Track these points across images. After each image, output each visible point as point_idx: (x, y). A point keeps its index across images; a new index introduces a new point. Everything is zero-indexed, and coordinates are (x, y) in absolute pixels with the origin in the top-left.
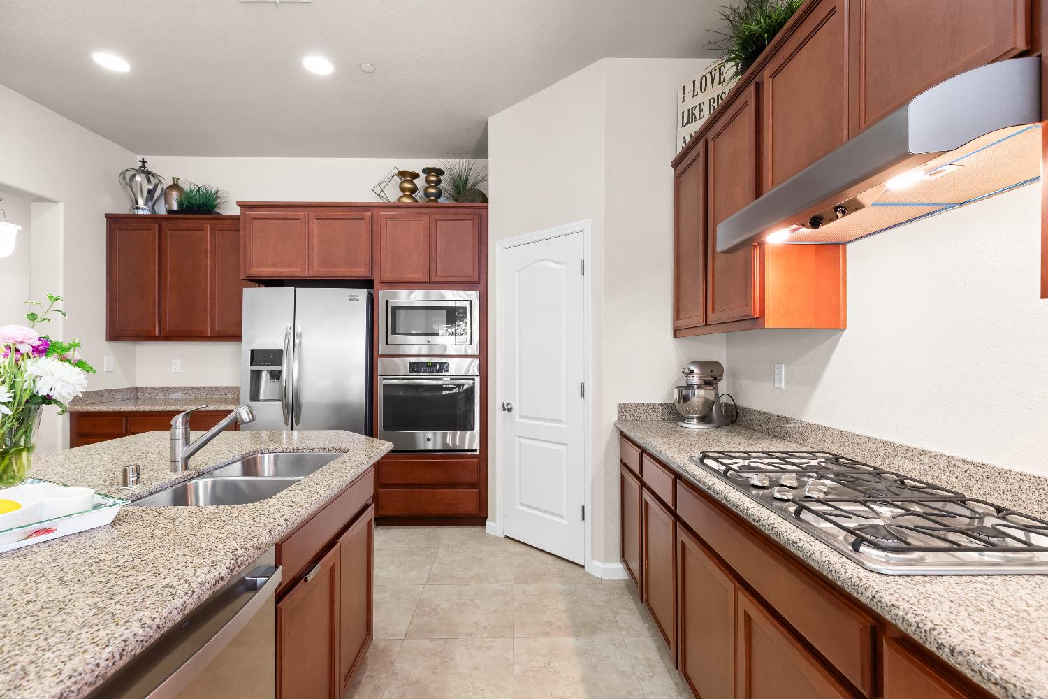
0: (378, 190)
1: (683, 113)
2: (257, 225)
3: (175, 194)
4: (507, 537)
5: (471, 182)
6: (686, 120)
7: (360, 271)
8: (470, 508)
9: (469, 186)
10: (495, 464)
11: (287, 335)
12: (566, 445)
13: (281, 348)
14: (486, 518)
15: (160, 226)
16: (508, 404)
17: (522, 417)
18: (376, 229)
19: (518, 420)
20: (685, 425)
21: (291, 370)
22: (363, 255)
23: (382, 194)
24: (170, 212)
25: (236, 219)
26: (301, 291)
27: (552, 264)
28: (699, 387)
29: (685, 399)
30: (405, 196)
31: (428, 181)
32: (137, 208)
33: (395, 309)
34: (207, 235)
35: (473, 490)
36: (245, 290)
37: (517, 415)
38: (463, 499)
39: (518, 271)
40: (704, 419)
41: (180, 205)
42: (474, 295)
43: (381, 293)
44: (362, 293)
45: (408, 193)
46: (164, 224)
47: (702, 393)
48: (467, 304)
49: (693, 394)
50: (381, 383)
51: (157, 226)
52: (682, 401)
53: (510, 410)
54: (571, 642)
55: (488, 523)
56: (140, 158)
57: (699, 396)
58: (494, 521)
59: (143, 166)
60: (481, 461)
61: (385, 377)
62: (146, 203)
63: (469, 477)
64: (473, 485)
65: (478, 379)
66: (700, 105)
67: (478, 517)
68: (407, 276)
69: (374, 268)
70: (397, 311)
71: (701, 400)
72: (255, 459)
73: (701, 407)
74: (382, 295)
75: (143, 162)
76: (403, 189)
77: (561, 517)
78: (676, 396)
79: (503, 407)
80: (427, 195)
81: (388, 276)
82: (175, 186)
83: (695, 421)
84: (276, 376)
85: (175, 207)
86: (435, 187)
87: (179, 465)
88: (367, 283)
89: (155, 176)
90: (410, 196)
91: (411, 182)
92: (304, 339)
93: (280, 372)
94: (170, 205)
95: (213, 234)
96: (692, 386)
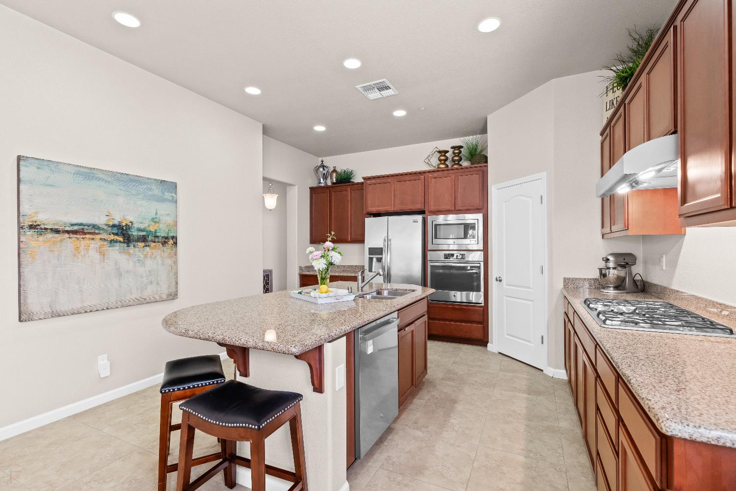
0: (427, 161)
1: (607, 103)
2: (370, 187)
3: (334, 175)
4: (500, 353)
5: (478, 151)
6: (608, 107)
7: (419, 206)
8: (478, 335)
9: (477, 153)
10: (492, 310)
11: (385, 240)
12: (532, 301)
13: (382, 246)
14: (488, 342)
15: (330, 191)
16: (499, 278)
17: (507, 285)
18: (426, 184)
19: (505, 286)
20: (604, 291)
21: (386, 258)
22: (420, 199)
23: (429, 162)
24: (333, 183)
25: (362, 183)
26: (391, 218)
27: (525, 198)
28: (614, 268)
29: (604, 276)
30: (441, 164)
31: (454, 153)
32: (320, 183)
33: (436, 225)
34: (349, 193)
35: (480, 325)
36: (366, 219)
37: (505, 285)
38: (475, 330)
39: (505, 202)
40: (617, 288)
41: (336, 180)
42: (480, 216)
43: (429, 217)
44: (419, 218)
45: (442, 162)
46: (331, 189)
47: (616, 272)
48: (476, 221)
49: (609, 272)
50: (430, 264)
51: (328, 190)
52: (602, 277)
53: (500, 281)
54: (526, 396)
55: (488, 344)
56: (320, 159)
57: (613, 274)
58: (492, 343)
59: (322, 163)
60: (485, 310)
61: (432, 261)
62: (323, 181)
63: (477, 317)
64: (479, 323)
65: (482, 264)
66: (617, 98)
67: (483, 341)
68: (442, 207)
69: (426, 205)
70: (438, 227)
71: (615, 276)
72: (381, 292)
73: (615, 281)
74: (430, 218)
75: (322, 161)
76: (440, 160)
77: (529, 342)
78: (598, 274)
79: (496, 279)
80: (453, 161)
81: (433, 208)
82: (334, 171)
83: (612, 289)
84: (379, 260)
85: (335, 181)
86: (458, 156)
87: (360, 289)
88: (422, 212)
89: (327, 167)
90: (444, 164)
91: (445, 156)
92: (392, 242)
93: (381, 258)
94: (333, 180)
95: (351, 192)
96: (609, 268)
